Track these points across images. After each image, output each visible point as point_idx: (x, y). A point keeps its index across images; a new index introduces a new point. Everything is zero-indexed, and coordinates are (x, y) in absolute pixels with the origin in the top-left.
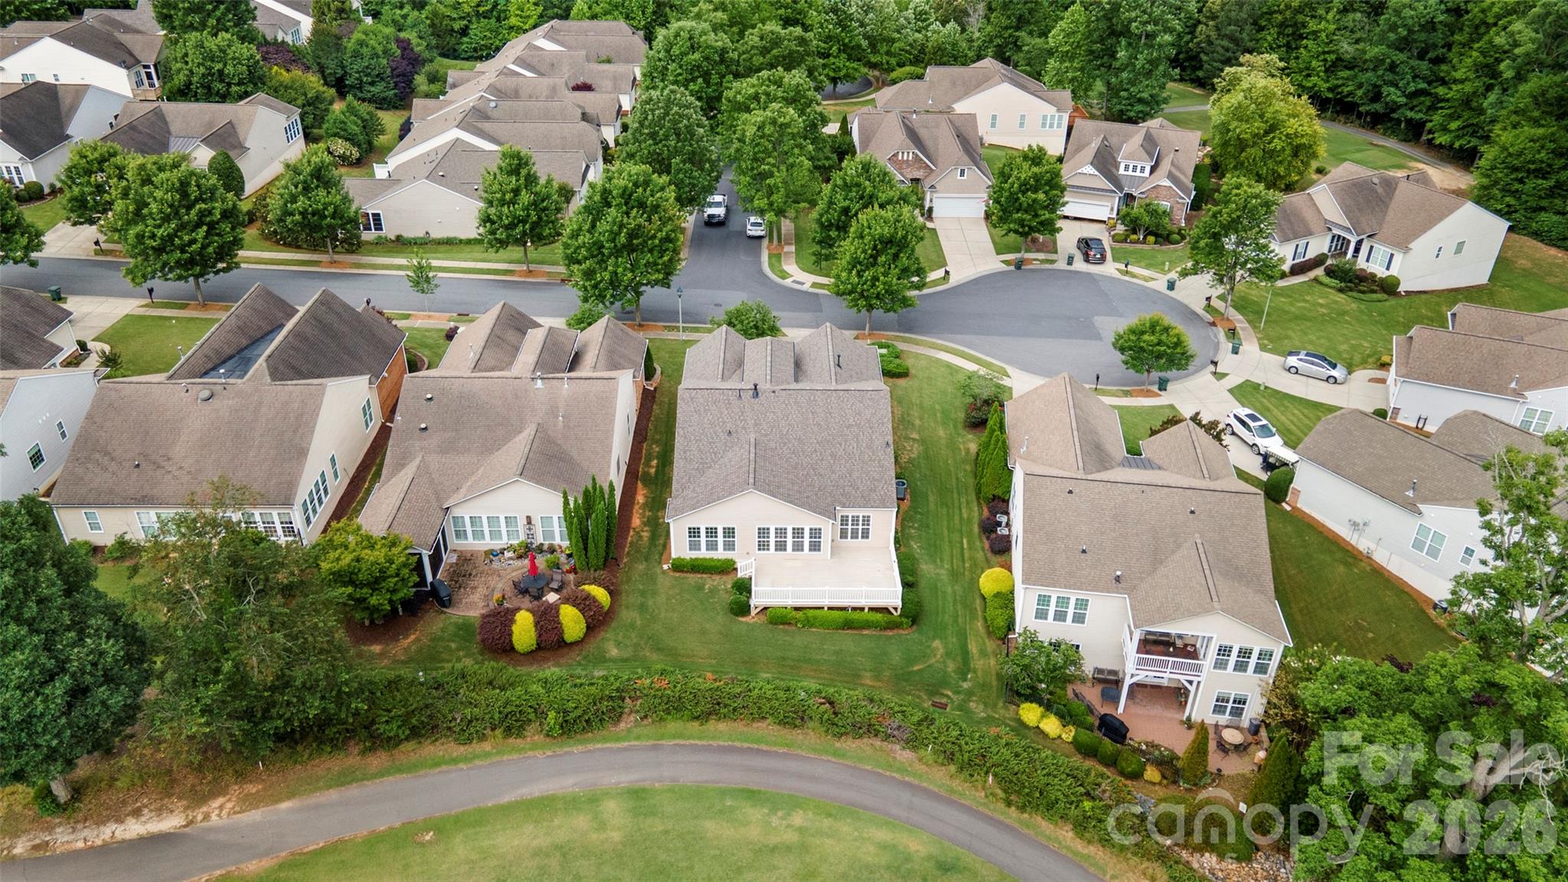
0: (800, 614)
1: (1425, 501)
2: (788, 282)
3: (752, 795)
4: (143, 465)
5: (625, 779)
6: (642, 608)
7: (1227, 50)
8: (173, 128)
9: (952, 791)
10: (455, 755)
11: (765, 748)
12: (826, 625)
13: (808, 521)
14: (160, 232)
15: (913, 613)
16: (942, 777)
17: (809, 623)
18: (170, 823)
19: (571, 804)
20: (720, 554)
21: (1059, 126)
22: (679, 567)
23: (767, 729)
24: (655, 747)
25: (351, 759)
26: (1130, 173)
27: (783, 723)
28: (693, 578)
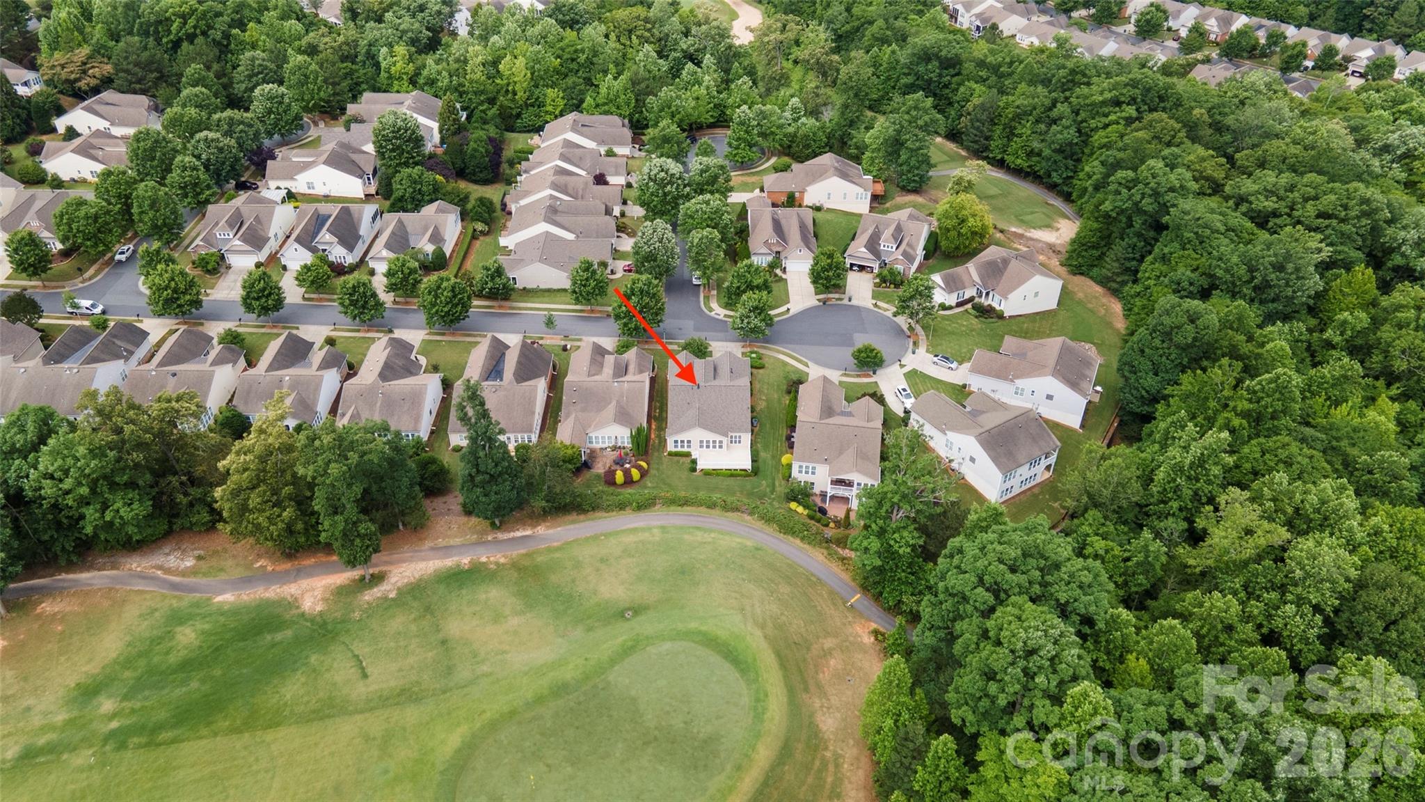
0: (715, 472)
1: (948, 430)
2: (713, 314)
3: (698, 528)
5: (659, 523)
6: (658, 469)
8: (409, 229)
9: (762, 528)
11: (702, 515)
12: (724, 475)
13: (718, 438)
14: (446, 309)
15: (755, 471)
16: (761, 524)
17: (718, 475)
18: (528, 532)
19: (643, 530)
20: (686, 449)
21: (866, 198)
22: (671, 454)
23: (703, 509)
24: (667, 514)
25: (574, 516)
26: (886, 248)
27: (709, 507)
28: (676, 458)
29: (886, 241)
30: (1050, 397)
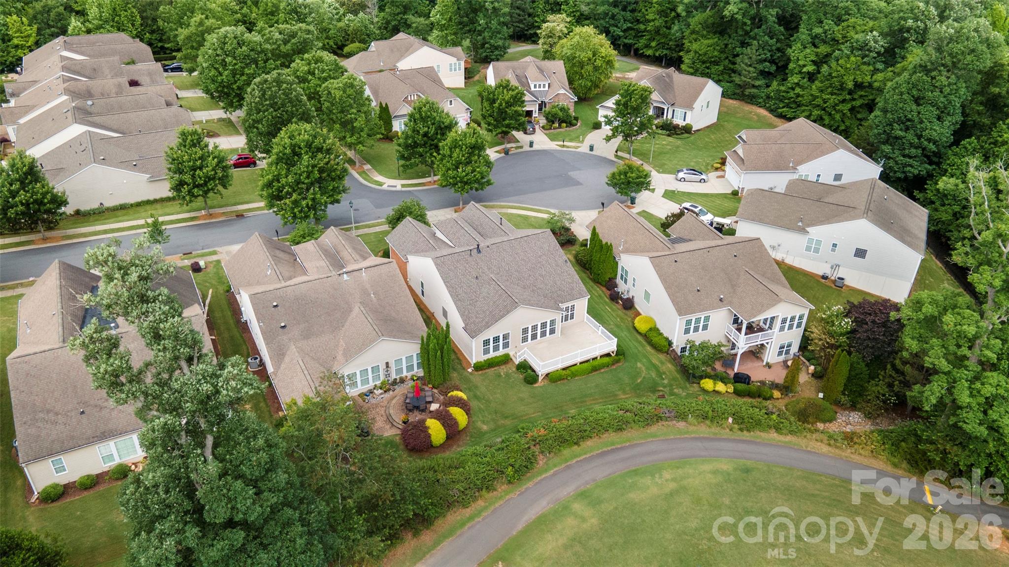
0: (568, 372)
1: (809, 226)
2: (385, 187)
3: (636, 472)
4: (87, 410)
5: (569, 490)
6: (477, 398)
7: (519, 15)
9: (715, 434)
10: (467, 515)
11: (619, 446)
12: (583, 373)
13: (547, 316)
15: (622, 352)
16: (705, 430)
17: (574, 375)
19: (556, 514)
20: (501, 352)
21: (460, 69)
22: (478, 367)
23: (611, 437)
24: (568, 467)
26: (537, 89)
27: (618, 429)
28: (491, 371)
30: (838, 178)
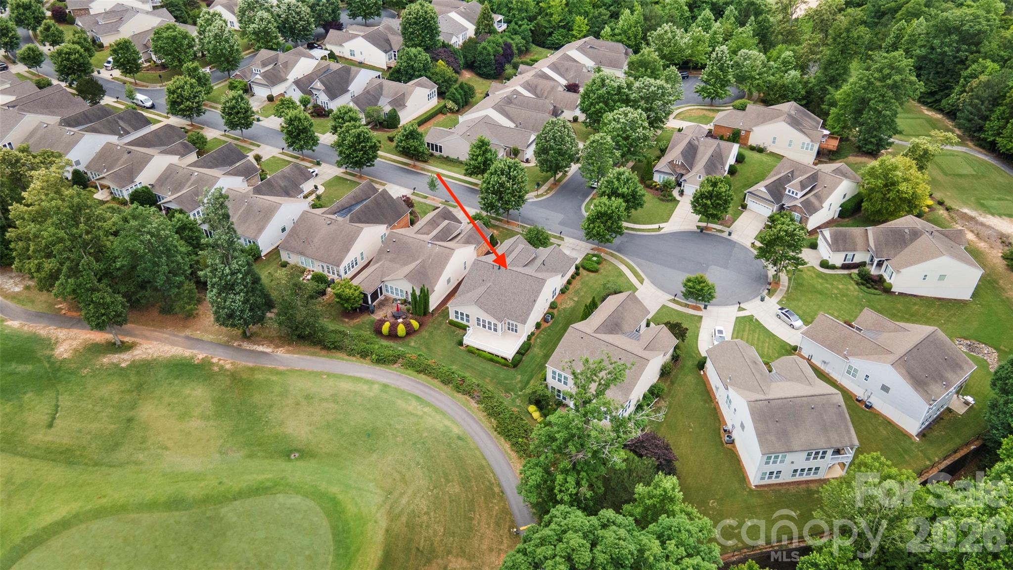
0: (477, 352)
3: (418, 398)
4: (305, 242)
5: (385, 381)
6: (431, 333)
8: (384, 92)
9: (481, 420)
10: (344, 358)
11: (432, 387)
12: (485, 358)
13: (492, 320)
15: (515, 363)
16: (482, 416)
17: (479, 355)
18: (269, 350)
19: (366, 382)
20: (464, 322)
21: (812, 149)
22: (449, 322)
23: (436, 382)
24: (399, 375)
25: (317, 349)
27: (443, 382)
28: (452, 328)
29: (792, 186)
30: (885, 389)
